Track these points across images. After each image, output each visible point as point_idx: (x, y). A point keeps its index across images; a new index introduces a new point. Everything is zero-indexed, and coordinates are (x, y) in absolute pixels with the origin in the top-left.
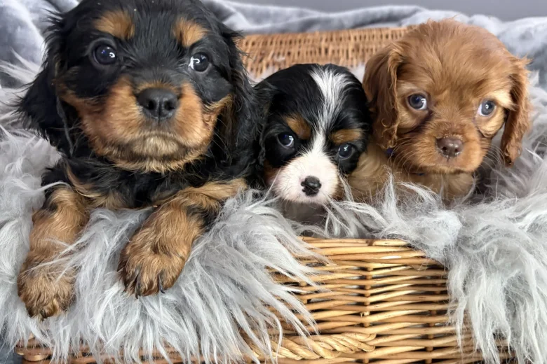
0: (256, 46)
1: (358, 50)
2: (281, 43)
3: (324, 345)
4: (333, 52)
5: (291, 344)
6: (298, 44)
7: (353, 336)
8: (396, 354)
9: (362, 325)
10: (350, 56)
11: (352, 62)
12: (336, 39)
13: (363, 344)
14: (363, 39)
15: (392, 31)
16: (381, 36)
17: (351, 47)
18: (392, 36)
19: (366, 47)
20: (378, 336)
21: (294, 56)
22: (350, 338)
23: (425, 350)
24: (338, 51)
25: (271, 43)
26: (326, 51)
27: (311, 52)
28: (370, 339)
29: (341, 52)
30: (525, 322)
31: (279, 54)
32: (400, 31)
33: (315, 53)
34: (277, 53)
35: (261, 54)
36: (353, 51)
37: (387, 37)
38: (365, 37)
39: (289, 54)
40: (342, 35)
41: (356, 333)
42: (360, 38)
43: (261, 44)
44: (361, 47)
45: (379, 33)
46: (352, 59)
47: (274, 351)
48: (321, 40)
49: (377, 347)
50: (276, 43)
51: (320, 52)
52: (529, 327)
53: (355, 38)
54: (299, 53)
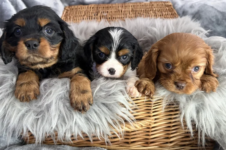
0: (94, 9)
1: (133, 11)
2: (104, 8)
3: (139, 125)
4: (124, 11)
5: (128, 126)
6: (110, 8)
7: (148, 120)
8: (161, 125)
9: (150, 116)
10: (131, 13)
11: (132, 16)
12: (124, 6)
13: (151, 123)
14: (134, 6)
15: (145, 4)
16: (141, 6)
17: (130, 10)
18: (145, 5)
19: (136, 10)
20: (155, 119)
21: (109, 13)
22: (146, 121)
23: (170, 123)
24: (126, 11)
25: (100, 8)
26: (121, 11)
27: (116, 12)
28: (153, 121)
29: (127, 12)
30: (201, 118)
31: (104, 12)
32: (147, 4)
33: (117, 11)
34: (102, 12)
35: (97, 12)
36: (131, 11)
37: (143, 6)
38: (135, 6)
39: (107, 12)
40: (126, 5)
41: (148, 119)
42: (133, 6)
43: (96, 8)
44: (134, 10)
45: (140, 4)
46: (132, 14)
47: (122, 128)
48: (119, 7)
49: (155, 123)
50: (102, 8)
51: (119, 11)
52: (202, 120)
53: (131, 6)
54: (111, 12)
